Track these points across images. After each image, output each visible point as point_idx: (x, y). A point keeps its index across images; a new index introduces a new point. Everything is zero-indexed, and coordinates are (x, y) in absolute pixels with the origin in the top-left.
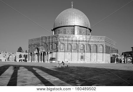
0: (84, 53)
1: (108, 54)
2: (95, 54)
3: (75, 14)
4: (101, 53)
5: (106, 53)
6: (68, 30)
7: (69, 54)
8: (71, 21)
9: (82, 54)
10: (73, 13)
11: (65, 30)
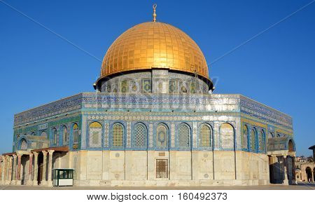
0: (167, 153)
1: (257, 152)
2: (206, 156)
3: (156, 36)
4: (228, 150)
5: (248, 150)
6: (133, 84)
7: (118, 155)
8: (142, 55)
9: (160, 155)
10: (151, 33)
11: (126, 83)
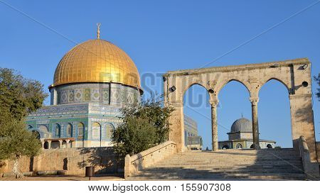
6: (95, 92)
7: (110, 144)
8: (102, 71)
11: (89, 90)
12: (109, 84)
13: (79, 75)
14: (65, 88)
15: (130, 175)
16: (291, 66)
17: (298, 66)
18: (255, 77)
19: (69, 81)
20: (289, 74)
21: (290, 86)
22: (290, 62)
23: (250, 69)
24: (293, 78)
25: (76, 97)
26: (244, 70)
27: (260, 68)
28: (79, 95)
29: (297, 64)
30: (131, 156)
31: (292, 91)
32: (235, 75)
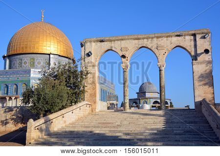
1: (104, 101)
6: (38, 61)
8: (44, 45)
11: (34, 59)
12: (49, 54)
13: (26, 48)
14: (15, 57)
15: (32, 141)
16: (194, 35)
17: (200, 36)
18: (162, 45)
19: (18, 52)
20: (193, 43)
21: (193, 54)
22: (193, 32)
23: (158, 37)
24: (195, 46)
25: (23, 64)
26: (153, 38)
27: (167, 37)
28: (25, 63)
29: (199, 34)
30: (34, 120)
31: (195, 58)
32: (145, 42)
